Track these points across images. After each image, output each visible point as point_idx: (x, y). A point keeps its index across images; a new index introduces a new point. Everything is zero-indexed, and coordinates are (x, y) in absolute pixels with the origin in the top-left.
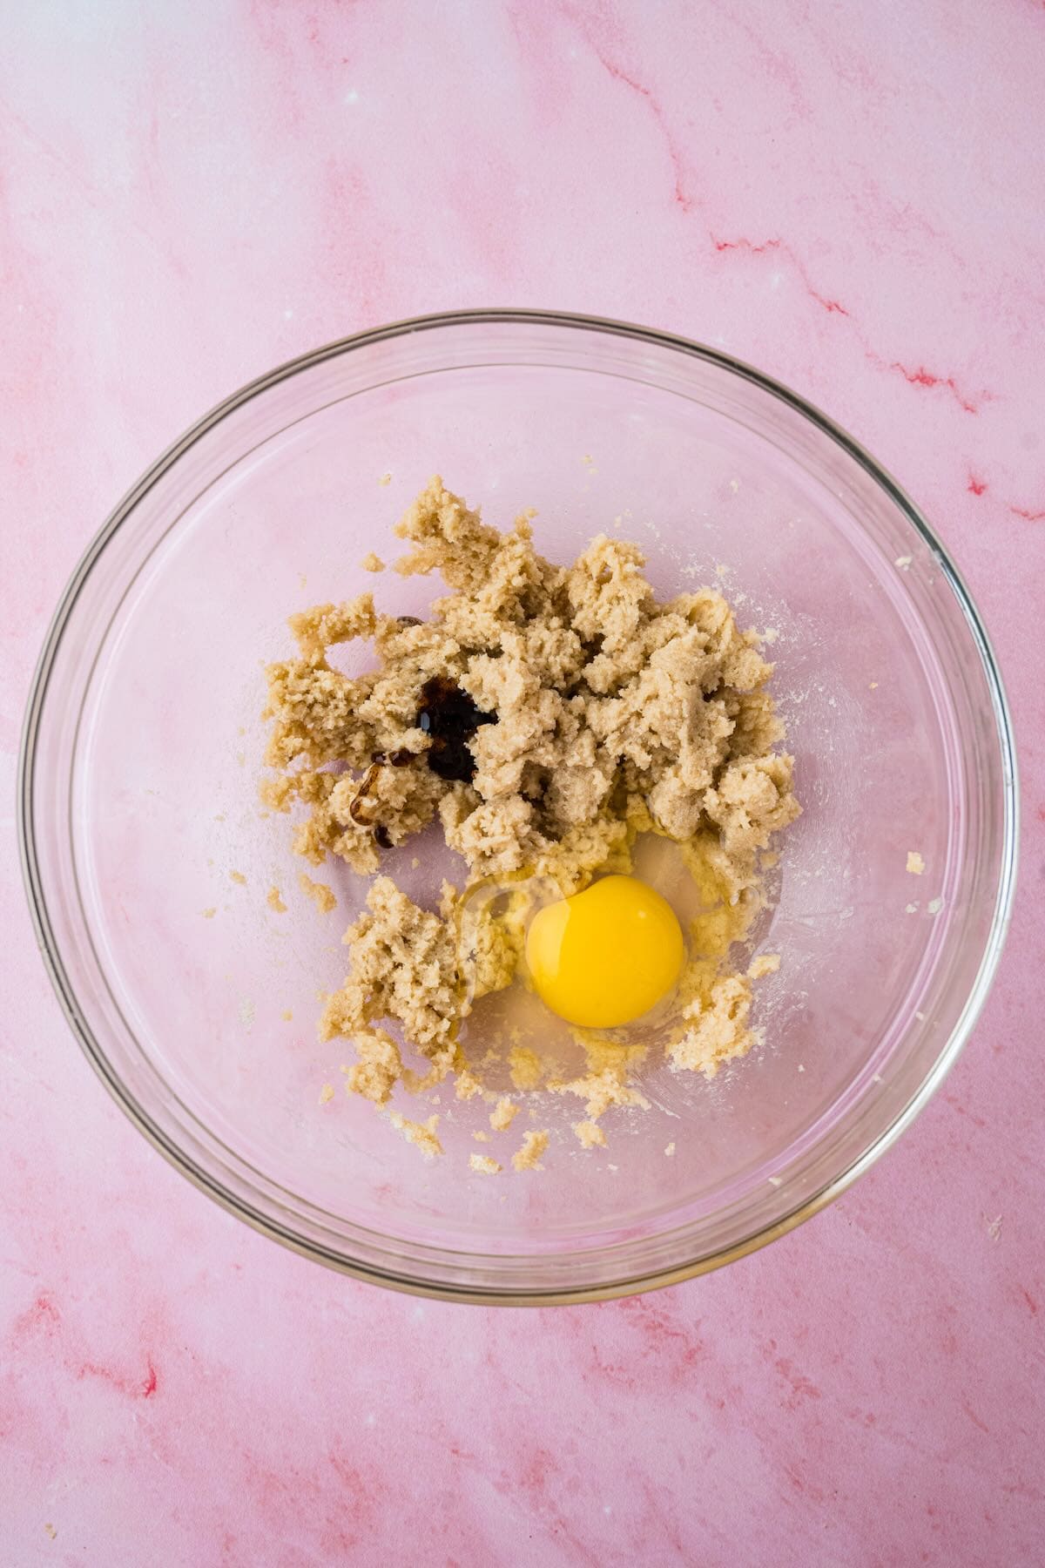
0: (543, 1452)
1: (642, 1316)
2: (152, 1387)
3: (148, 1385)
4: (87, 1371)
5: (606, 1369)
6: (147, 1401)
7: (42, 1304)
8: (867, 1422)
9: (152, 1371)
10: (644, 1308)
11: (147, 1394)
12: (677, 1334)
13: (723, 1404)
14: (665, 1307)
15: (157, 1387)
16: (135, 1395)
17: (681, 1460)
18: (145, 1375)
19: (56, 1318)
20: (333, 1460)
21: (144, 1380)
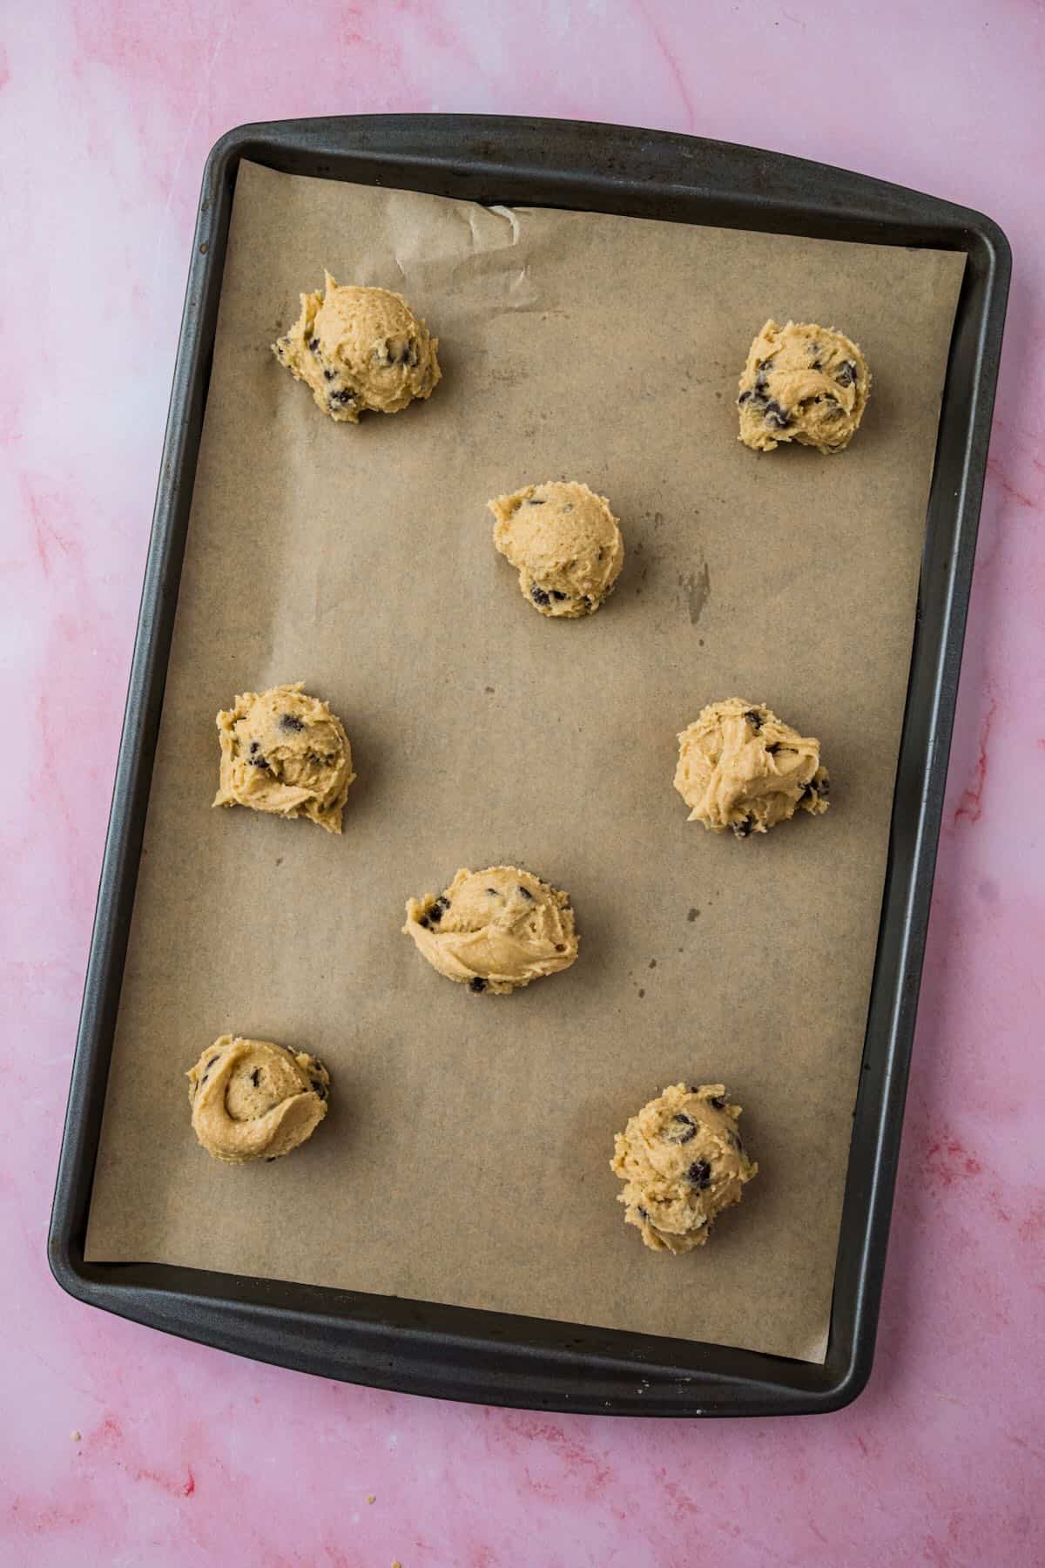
0: (487, 1548)
1: (563, 1447)
2: (191, 1489)
3: (188, 1487)
4: (143, 1477)
5: (535, 1486)
6: (188, 1499)
7: (109, 1424)
8: (735, 1533)
9: (191, 1477)
10: (565, 1441)
11: (187, 1494)
12: (590, 1462)
13: (624, 1516)
14: (581, 1441)
15: (195, 1488)
16: (177, 1494)
17: (591, 1556)
18: (186, 1480)
19: (119, 1434)
20: (327, 1548)
21: (185, 1484)
